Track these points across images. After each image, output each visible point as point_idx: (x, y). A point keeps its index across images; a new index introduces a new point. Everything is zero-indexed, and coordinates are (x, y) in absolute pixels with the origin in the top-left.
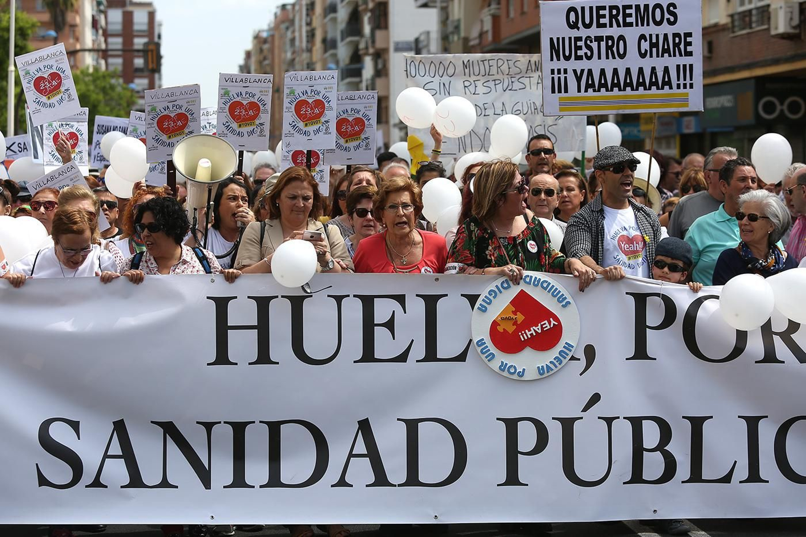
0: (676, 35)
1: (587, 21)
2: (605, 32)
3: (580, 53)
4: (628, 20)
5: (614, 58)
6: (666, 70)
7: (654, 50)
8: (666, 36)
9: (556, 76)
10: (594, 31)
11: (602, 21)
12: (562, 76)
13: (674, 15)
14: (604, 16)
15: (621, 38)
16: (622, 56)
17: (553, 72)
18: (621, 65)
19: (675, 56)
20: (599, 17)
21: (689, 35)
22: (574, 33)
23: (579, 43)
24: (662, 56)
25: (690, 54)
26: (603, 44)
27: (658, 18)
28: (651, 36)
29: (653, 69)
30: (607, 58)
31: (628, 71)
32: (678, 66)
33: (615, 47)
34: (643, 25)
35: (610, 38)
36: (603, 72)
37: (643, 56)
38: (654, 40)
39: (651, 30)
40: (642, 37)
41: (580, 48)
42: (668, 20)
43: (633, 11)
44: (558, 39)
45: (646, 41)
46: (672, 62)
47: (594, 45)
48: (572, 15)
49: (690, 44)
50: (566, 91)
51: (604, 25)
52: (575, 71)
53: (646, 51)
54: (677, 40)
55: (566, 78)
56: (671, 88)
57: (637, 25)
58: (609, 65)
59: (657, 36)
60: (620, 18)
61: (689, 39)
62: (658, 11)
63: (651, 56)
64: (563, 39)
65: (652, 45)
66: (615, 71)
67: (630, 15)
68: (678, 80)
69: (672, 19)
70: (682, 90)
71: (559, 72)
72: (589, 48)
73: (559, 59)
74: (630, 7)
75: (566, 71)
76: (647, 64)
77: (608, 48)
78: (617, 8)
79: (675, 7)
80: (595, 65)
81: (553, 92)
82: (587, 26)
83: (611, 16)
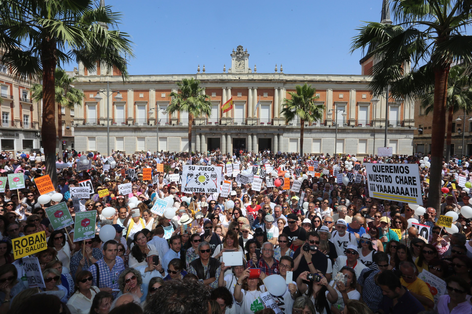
0: (409, 177)
1: (379, 170)
2: (384, 174)
3: (378, 180)
4: (392, 171)
5: (388, 182)
6: (407, 189)
7: (402, 182)
8: (405, 177)
10: (381, 173)
11: (383, 170)
13: (408, 170)
15: (390, 176)
16: (391, 182)
18: (390, 185)
19: (409, 184)
20: (382, 169)
22: (375, 173)
24: (405, 184)
25: (415, 184)
26: (384, 178)
27: (402, 171)
28: (400, 176)
29: (402, 188)
30: (386, 182)
31: (393, 187)
32: (411, 188)
33: (388, 179)
34: (397, 173)
35: (386, 176)
36: (385, 186)
37: (398, 183)
38: (401, 178)
39: (400, 174)
40: (397, 177)
41: (377, 178)
42: (406, 172)
43: (393, 168)
46: (409, 187)
47: (382, 178)
48: (374, 168)
49: (415, 181)
50: (375, 191)
51: (384, 172)
52: (377, 185)
53: (399, 181)
54: (410, 179)
55: (374, 187)
56: (409, 195)
57: (395, 173)
58: (387, 185)
59: (402, 177)
60: (389, 170)
61: (414, 179)
62: (402, 169)
63: (401, 183)
64: (372, 175)
65: (401, 180)
66: (389, 187)
67: (392, 169)
68: (412, 193)
69: (407, 172)
70: (413, 196)
71: (372, 185)
72: (380, 178)
73: (372, 181)
74: (392, 166)
76: (400, 186)
77: (386, 179)
78: (387, 166)
79: (408, 168)
80: (383, 184)
81: (371, 190)
82: (379, 172)
83: (386, 169)
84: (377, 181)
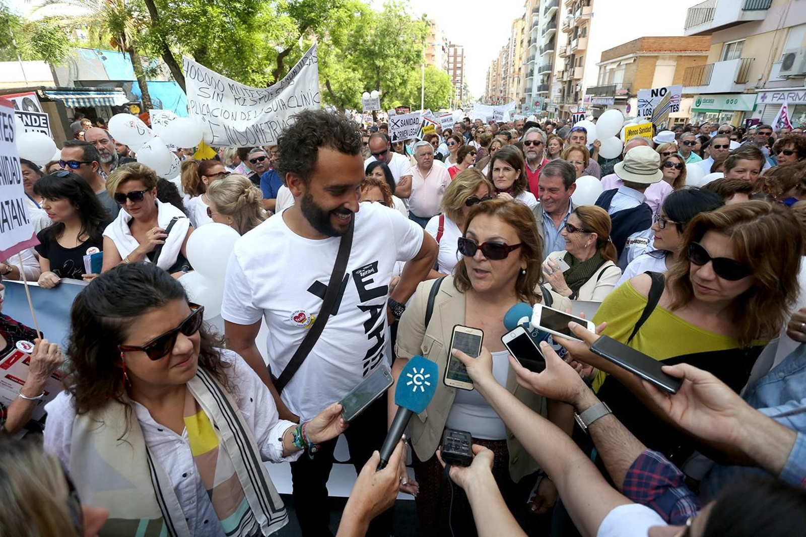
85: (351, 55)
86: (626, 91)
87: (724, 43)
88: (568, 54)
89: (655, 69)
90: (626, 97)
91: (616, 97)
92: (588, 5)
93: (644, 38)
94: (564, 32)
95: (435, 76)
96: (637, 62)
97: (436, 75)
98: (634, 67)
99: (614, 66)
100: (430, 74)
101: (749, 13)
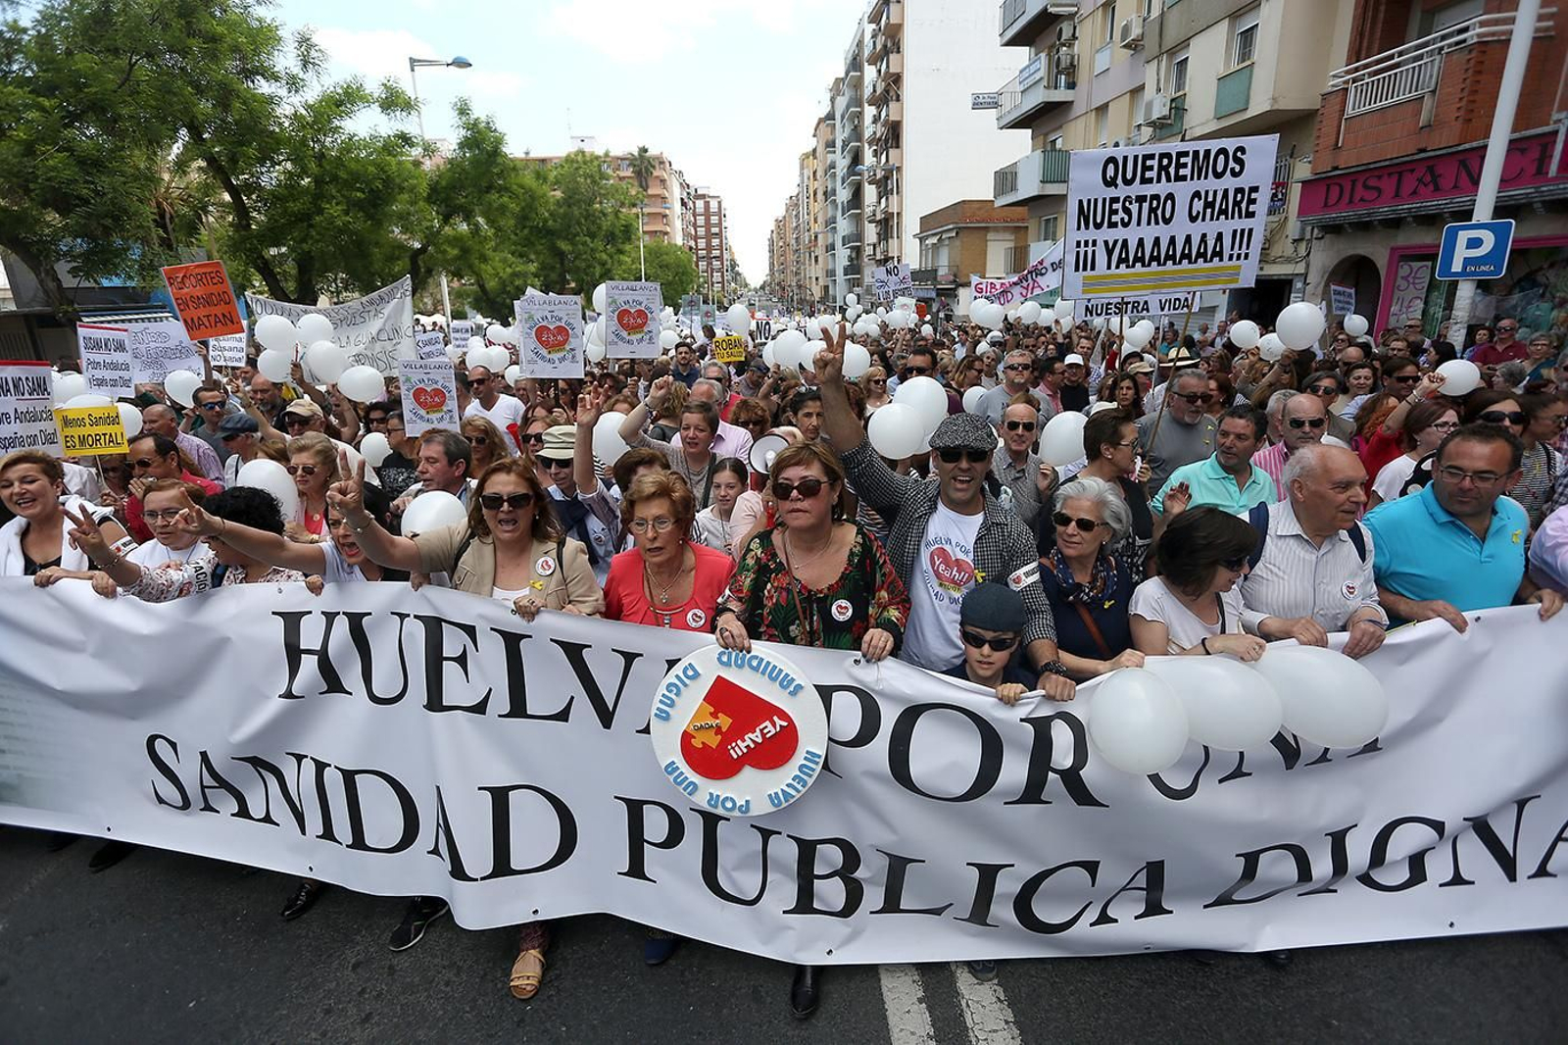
0: (1238, 190)
1: (1129, 176)
2: (1149, 190)
3: (1115, 218)
4: (1182, 172)
5: (1157, 223)
6: (1220, 236)
7: (1209, 211)
8: (1226, 191)
9: (1082, 250)
10: (1137, 189)
11: (1148, 174)
12: (1090, 250)
13: (1240, 162)
14: (1151, 168)
15: (1170, 197)
16: (1167, 221)
17: (1078, 244)
18: (1163, 232)
19: (1233, 218)
20: (1146, 168)
21: (1255, 189)
22: (1112, 192)
23: (1115, 206)
24: (1218, 219)
26: (1146, 206)
27: (1220, 169)
28: (1207, 192)
29: (1204, 236)
30: (1149, 223)
31: (1172, 240)
32: (1235, 231)
33: (1159, 210)
34: (1199, 178)
35: (1156, 197)
36: (1141, 242)
37: (1193, 219)
38: (1210, 199)
39: (1210, 184)
40: (1197, 194)
42: (1233, 169)
43: (1188, 160)
44: (1089, 201)
45: (1200, 199)
46: (1227, 226)
47: (1134, 208)
48: (1111, 166)
50: (1093, 268)
51: (1150, 180)
52: (1106, 242)
53: (1199, 213)
54: (1239, 197)
55: (1094, 252)
56: (1221, 260)
57: (1192, 179)
58: (1149, 232)
59: (1215, 192)
60: (1172, 170)
61: (1253, 196)
62: (1221, 158)
63: (1203, 220)
64: (1096, 200)
65: (1209, 205)
66: (1157, 241)
67: (1185, 165)
68: (1232, 249)
69: (1237, 169)
70: (1234, 262)
71: (1086, 244)
72: (1127, 211)
73: (1087, 227)
74: (1186, 154)
75: (1094, 243)
76: (1196, 230)
77: (1152, 210)
78: (1168, 156)
79: (1243, 152)
80: (1132, 235)
81: (1077, 269)
82: (1128, 182)
83: (1161, 167)
84: (1113, 225)
85: (516, 235)
86: (952, 278)
87: (1040, 218)
88: (879, 217)
89: (986, 246)
90: (953, 286)
91: (939, 287)
92: (898, 147)
93: (964, 201)
94: (870, 183)
95: (665, 257)
96: (961, 235)
97: (667, 254)
98: (958, 243)
99: (934, 240)
100: (656, 254)
101: (1048, 185)
